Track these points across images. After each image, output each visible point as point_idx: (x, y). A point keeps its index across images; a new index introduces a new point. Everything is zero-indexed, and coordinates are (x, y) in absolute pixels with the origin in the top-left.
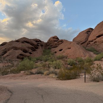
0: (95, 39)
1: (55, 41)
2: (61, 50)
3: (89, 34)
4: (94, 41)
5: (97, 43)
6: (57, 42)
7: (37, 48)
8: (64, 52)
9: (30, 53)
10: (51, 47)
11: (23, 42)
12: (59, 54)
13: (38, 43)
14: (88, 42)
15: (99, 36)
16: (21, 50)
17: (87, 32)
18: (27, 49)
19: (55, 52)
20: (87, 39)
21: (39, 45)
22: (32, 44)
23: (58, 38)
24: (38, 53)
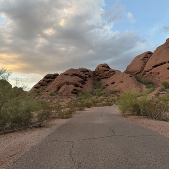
0: (151, 70)
1: (105, 71)
2: (113, 83)
3: (146, 61)
4: (150, 72)
5: (153, 75)
6: (108, 72)
7: (86, 80)
8: (116, 86)
9: (81, 87)
10: (101, 78)
11: (72, 76)
12: (111, 88)
13: (86, 73)
14: (143, 72)
15: (155, 66)
16: (73, 84)
17: (144, 58)
18: (78, 83)
19: (107, 85)
20: (143, 68)
21: (87, 76)
22: (81, 77)
23: (108, 67)
24: (88, 87)
